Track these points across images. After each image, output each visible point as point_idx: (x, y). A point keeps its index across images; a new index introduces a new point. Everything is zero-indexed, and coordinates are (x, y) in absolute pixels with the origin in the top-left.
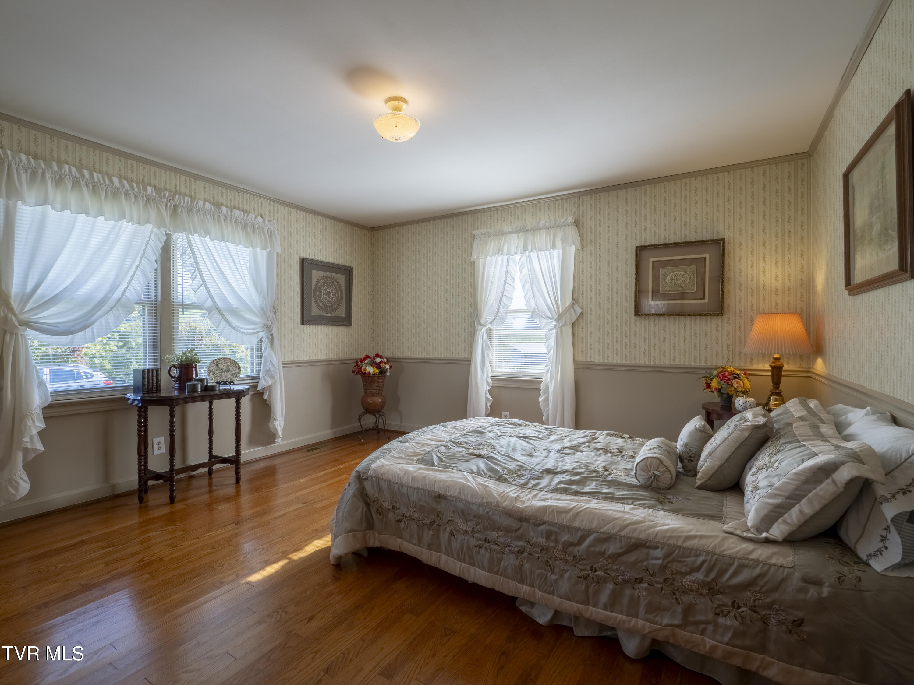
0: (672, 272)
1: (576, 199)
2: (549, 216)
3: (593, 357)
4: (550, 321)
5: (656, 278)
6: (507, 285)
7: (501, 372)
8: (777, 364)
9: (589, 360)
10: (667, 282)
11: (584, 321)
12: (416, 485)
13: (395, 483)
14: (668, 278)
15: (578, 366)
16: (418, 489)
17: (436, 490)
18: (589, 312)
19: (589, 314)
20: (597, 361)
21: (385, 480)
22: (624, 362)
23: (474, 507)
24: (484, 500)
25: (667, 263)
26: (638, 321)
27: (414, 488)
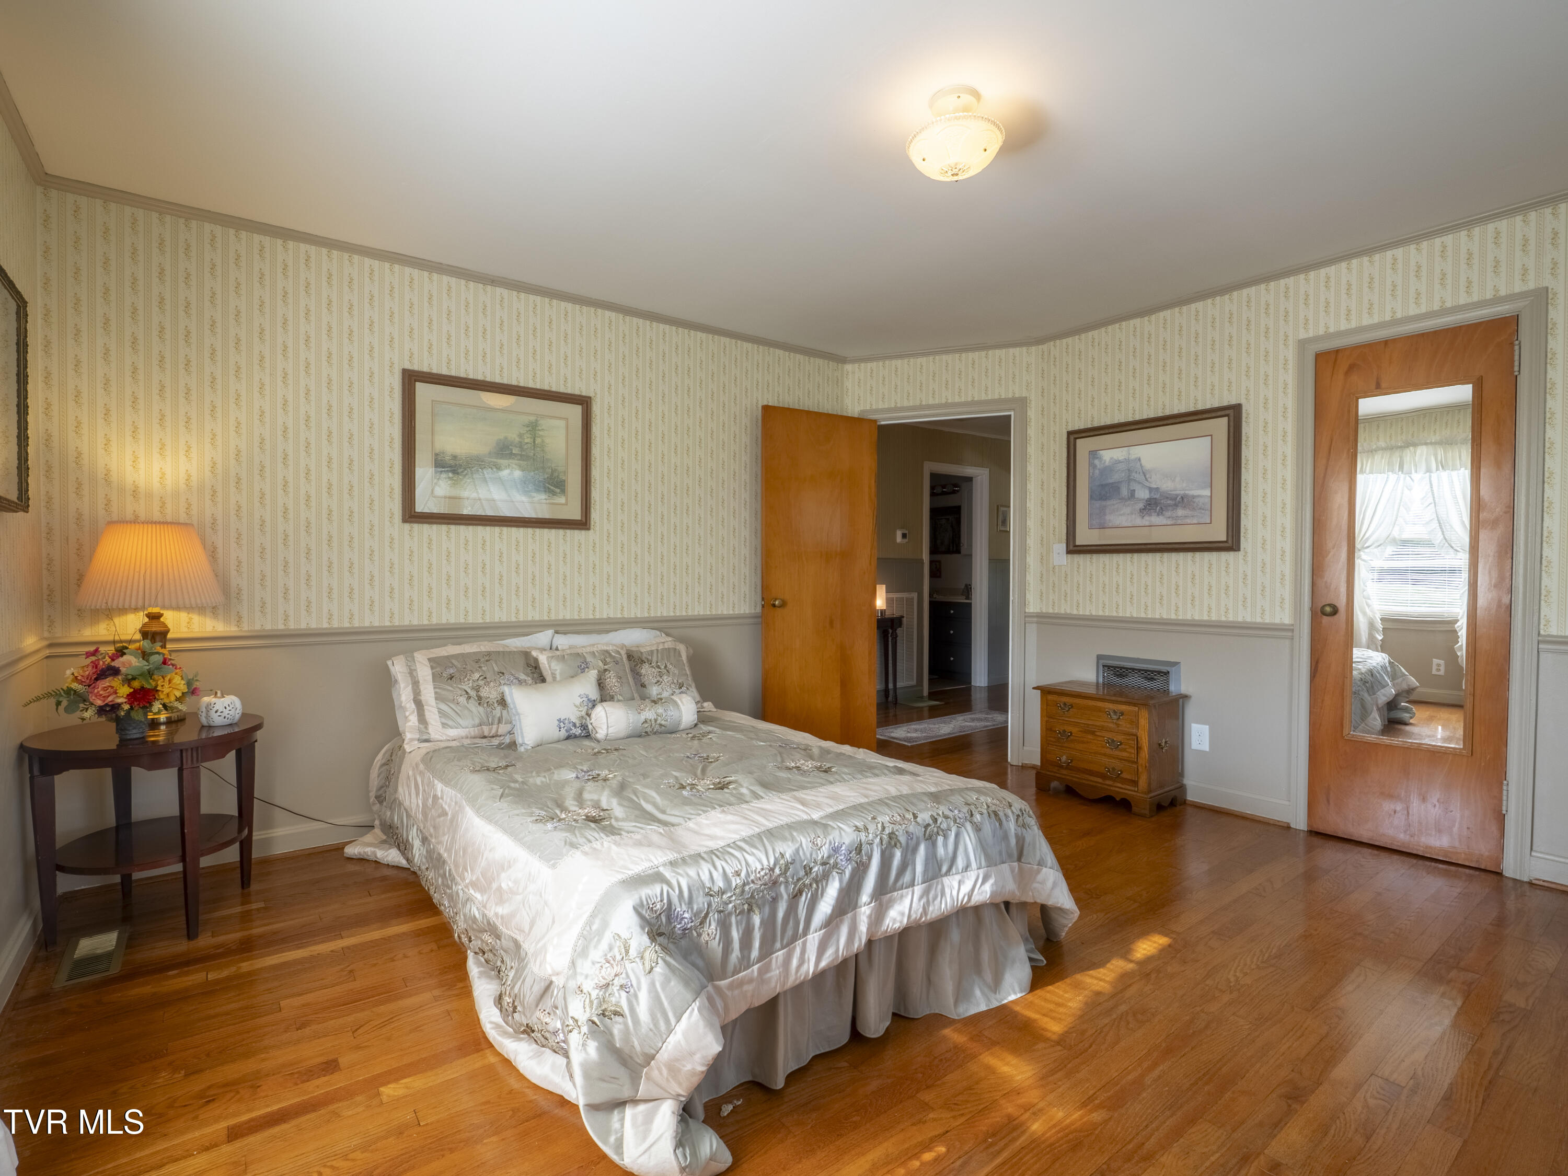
8: (153, 628)
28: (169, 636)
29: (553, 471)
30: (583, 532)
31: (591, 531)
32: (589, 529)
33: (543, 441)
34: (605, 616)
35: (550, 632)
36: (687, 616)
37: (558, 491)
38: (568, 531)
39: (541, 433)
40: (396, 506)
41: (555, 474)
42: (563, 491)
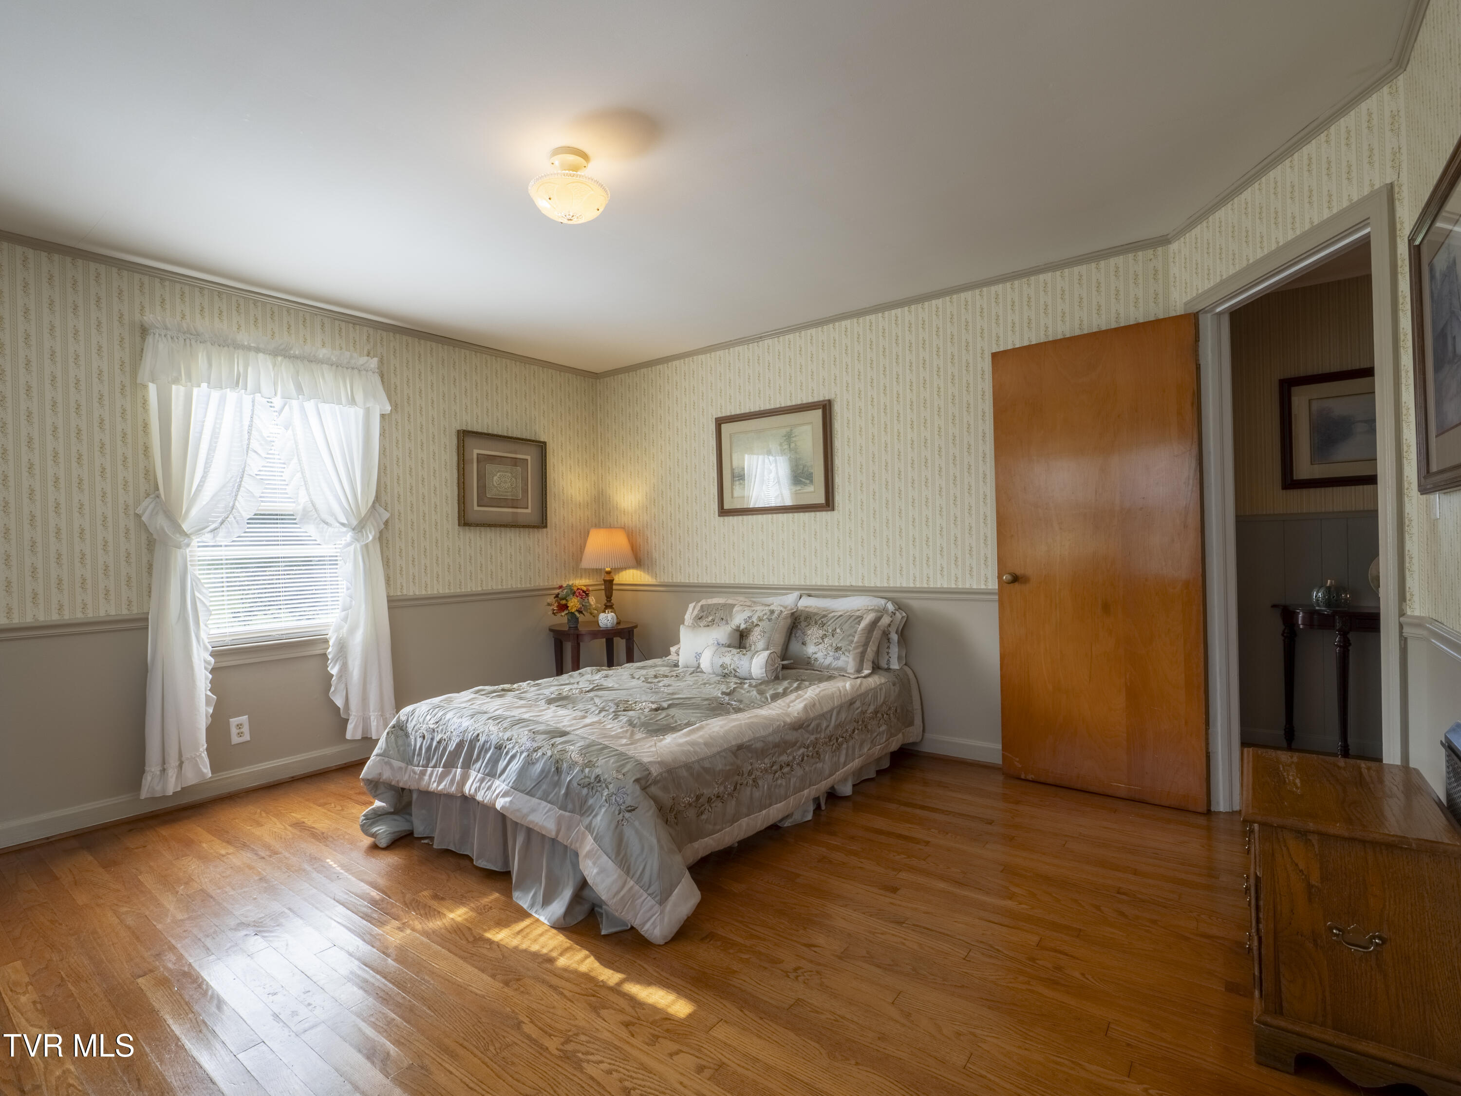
0: (499, 472)
1: (371, 331)
2: (324, 343)
3: (405, 588)
4: (344, 529)
5: (481, 477)
6: (251, 453)
7: (224, 635)
8: (608, 578)
9: (399, 594)
10: (495, 483)
11: (390, 531)
12: (715, 750)
13: (693, 763)
14: (495, 478)
15: (395, 604)
16: (719, 753)
17: (734, 743)
18: (397, 517)
19: (397, 520)
20: (411, 593)
21: (680, 767)
22: (447, 591)
23: (770, 739)
24: (775, 726)
25: (491, 459)
26: (461, 533)
27: (714, 756)
28: (614, 582)
29: (804, 466)
30: (829, 513)
31: (835, 512)
32: (833, 510)
33: (796, 445)
34: (848, 584)
35: (796, 594)
36: (929, 588)
37: (808, 482)
38: (818, 513)
39: (794, 439)
40: (715, 506)
41: (806, 469)
42: (811, 482)
